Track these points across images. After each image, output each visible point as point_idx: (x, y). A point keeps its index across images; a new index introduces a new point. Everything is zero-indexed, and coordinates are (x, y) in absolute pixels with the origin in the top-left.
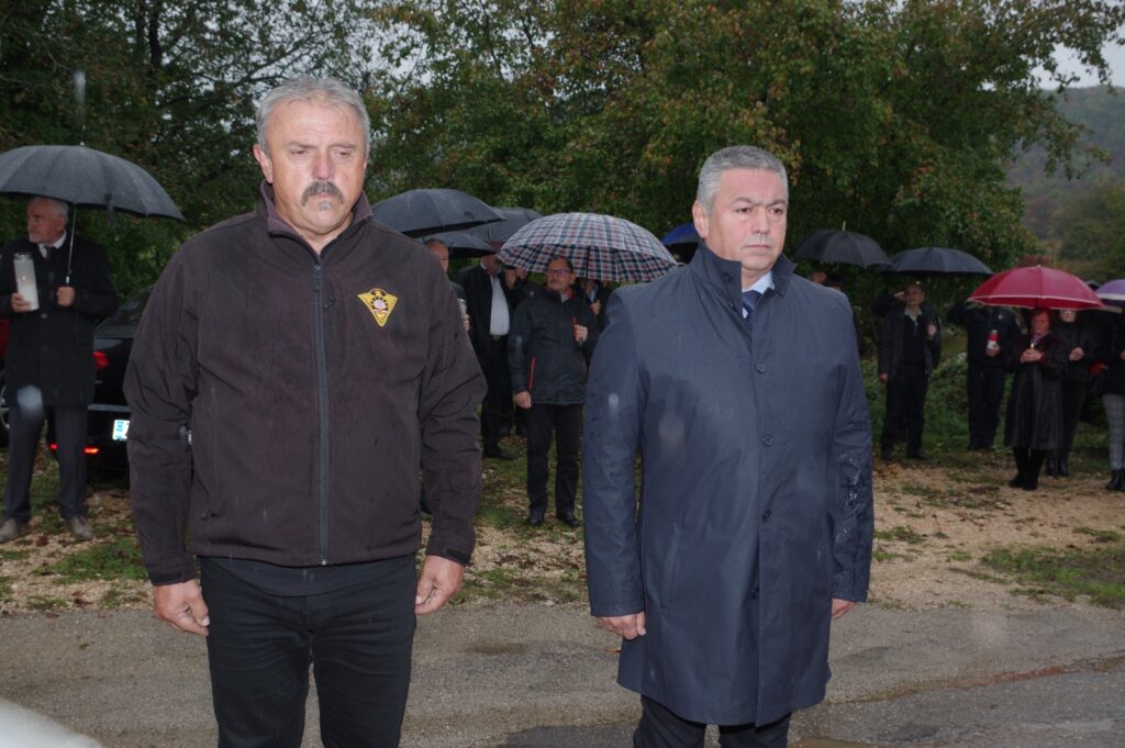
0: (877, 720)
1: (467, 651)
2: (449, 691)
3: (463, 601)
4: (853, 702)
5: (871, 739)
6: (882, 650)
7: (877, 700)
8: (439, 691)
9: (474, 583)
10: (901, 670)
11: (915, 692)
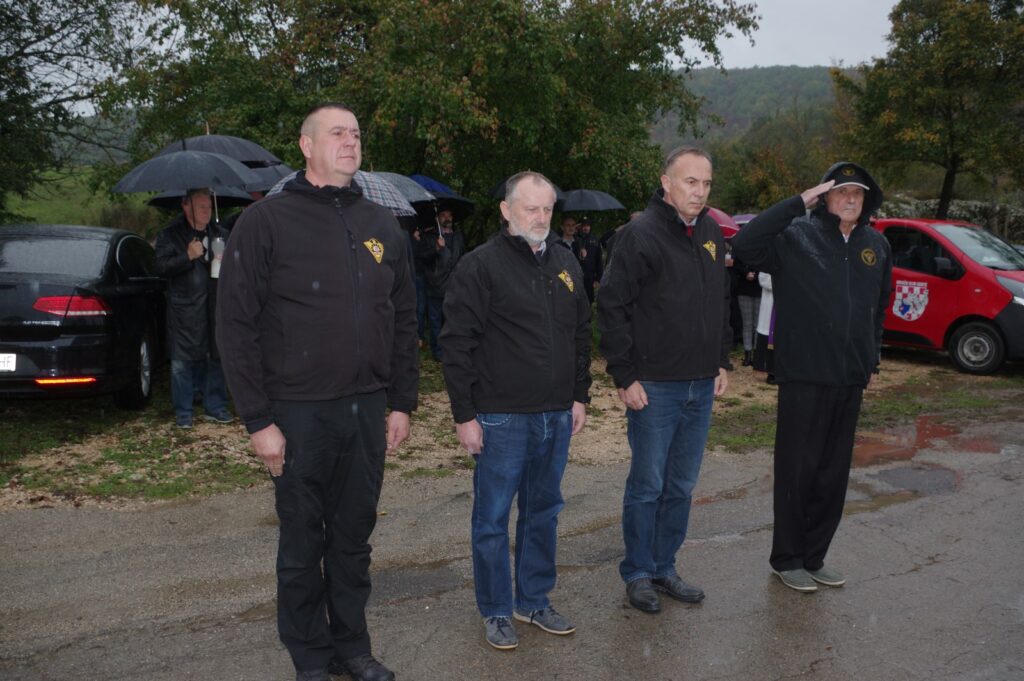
0: (583, 548)
1: (261, 524)
2: (249, 556)
3: (252, 485)
4: (564, 537)
5: (581, 562)
6: (582, 496)
7: (582, 533)
8: (242, 558)
9: (259, 470)
10: (596, 510)
11: (608, 525)
